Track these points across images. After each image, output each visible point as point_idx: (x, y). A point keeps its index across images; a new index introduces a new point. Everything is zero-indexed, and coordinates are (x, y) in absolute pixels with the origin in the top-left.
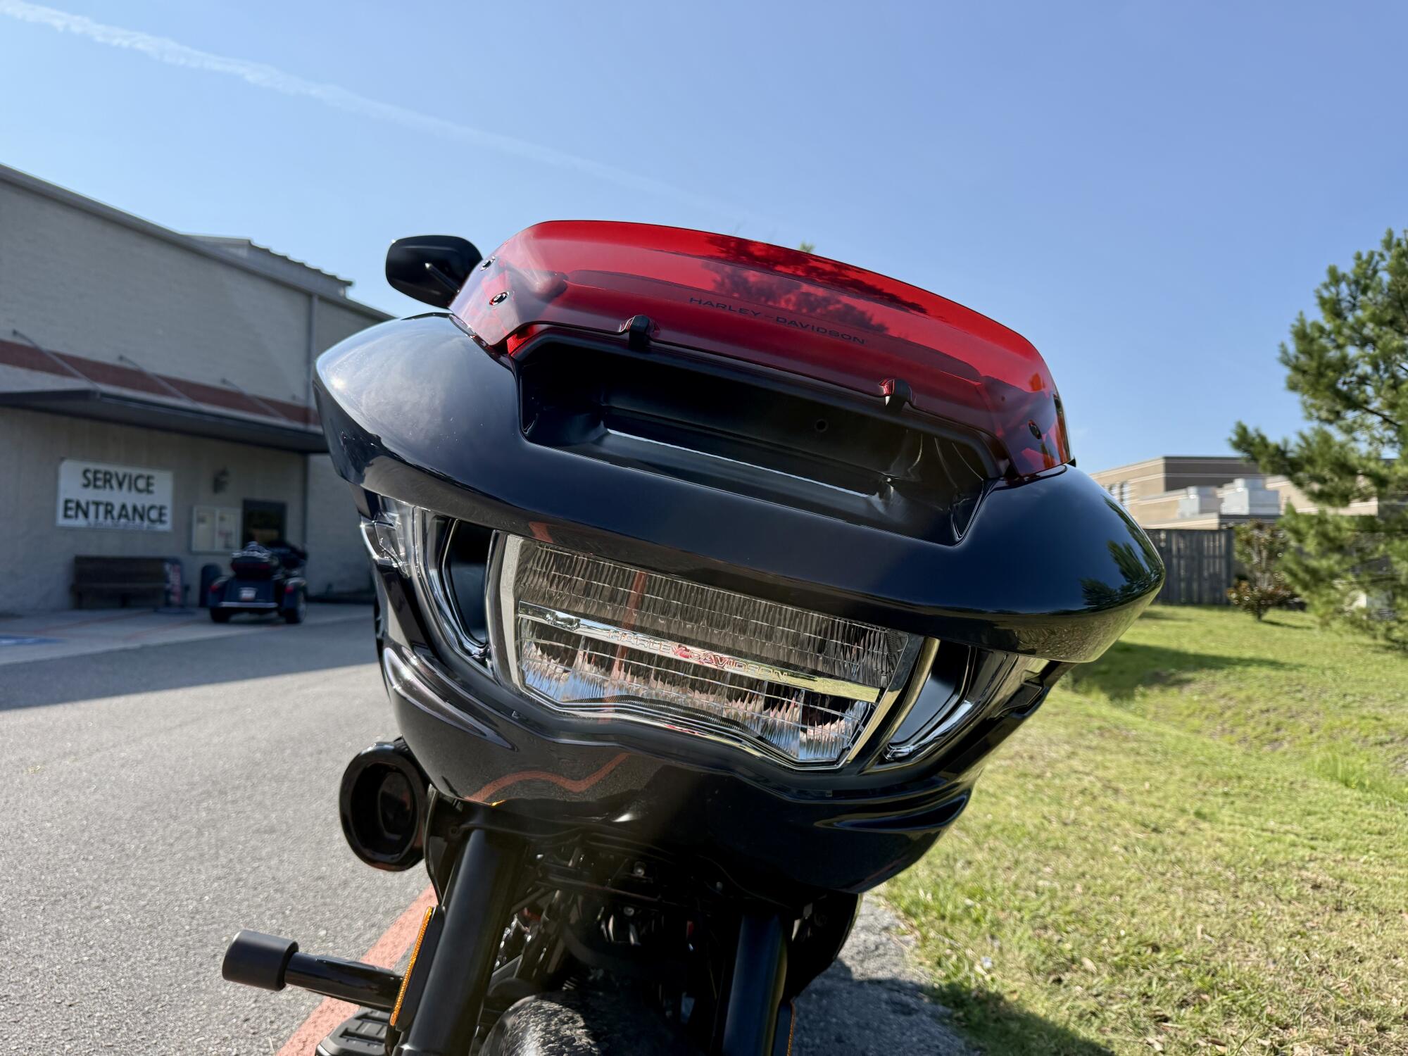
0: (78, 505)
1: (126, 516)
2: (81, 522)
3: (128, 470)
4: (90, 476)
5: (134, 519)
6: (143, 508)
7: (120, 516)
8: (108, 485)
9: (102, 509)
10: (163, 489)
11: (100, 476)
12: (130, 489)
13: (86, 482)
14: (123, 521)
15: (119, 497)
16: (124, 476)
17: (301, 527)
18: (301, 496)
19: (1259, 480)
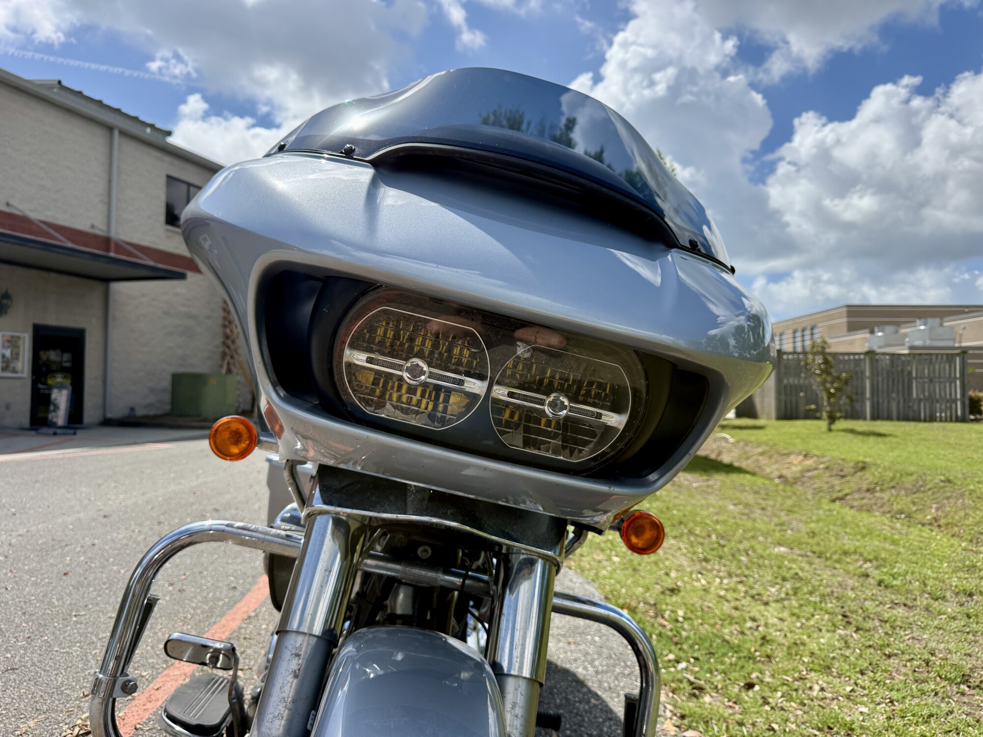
17: (102, 353)
18: (101, 323)
19: (937, 320)
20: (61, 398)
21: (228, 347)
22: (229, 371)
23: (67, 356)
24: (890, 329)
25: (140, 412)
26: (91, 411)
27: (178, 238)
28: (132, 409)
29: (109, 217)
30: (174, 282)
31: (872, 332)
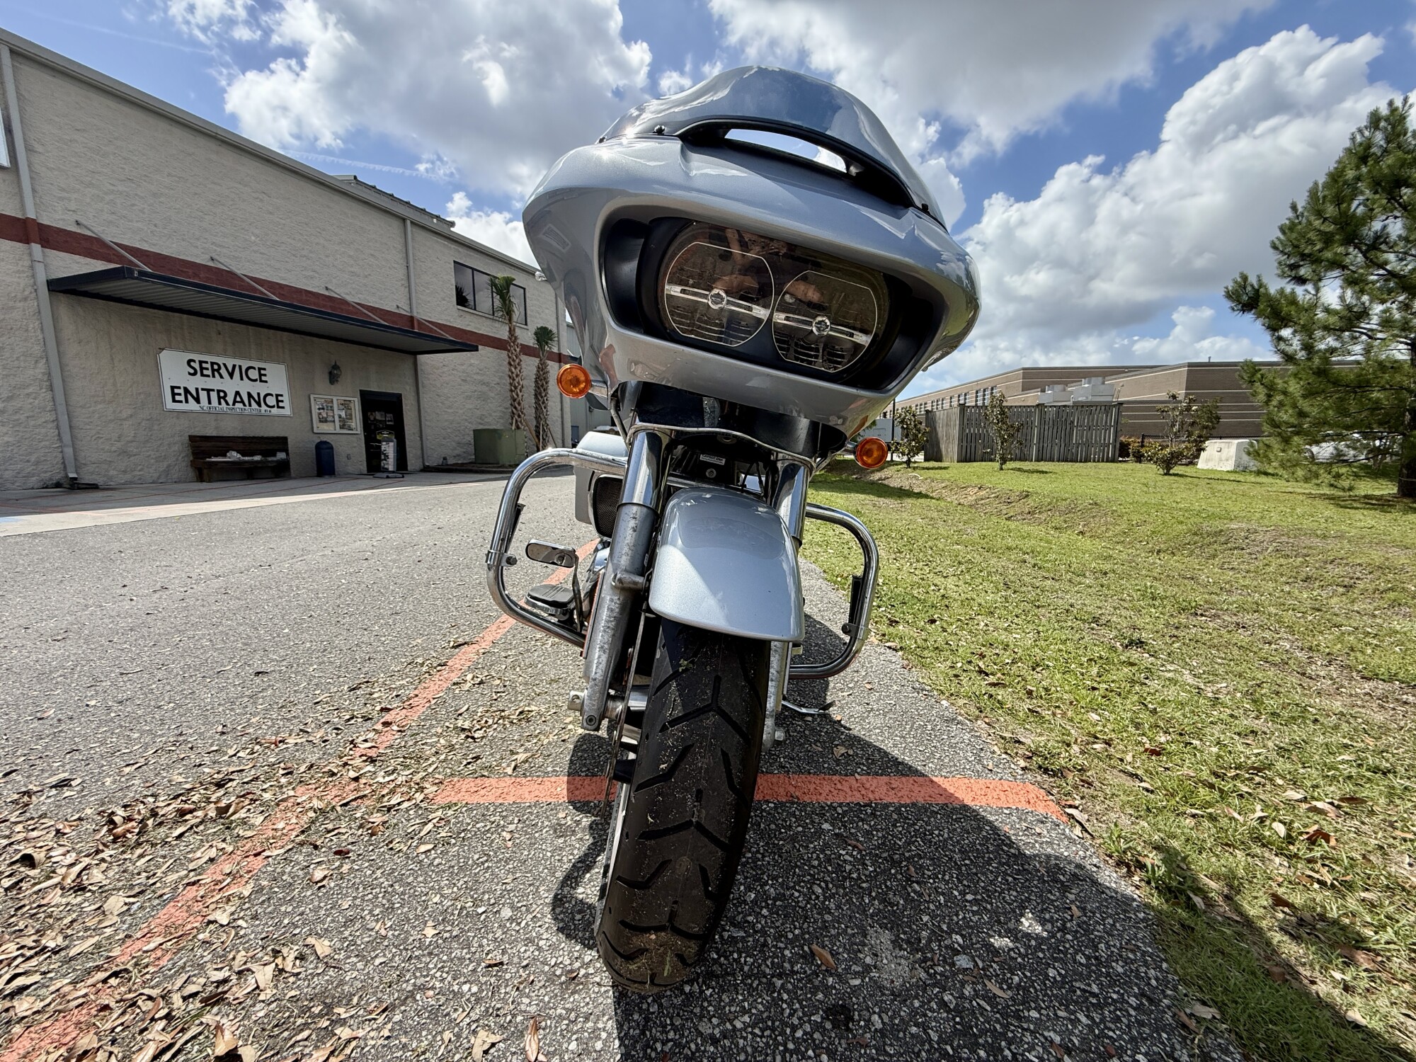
0: (186, 390)
1: (242, 402)
2: (192, 405)
3: (238, 362)
4: (196, 366)
5: (250, 405)
6: (259, 394)
7: (235, 402)
8: (216, 373)
9: (214, 395)
10: (277, 380)
11: (208, 366)
12: (242, 379)
13: (192, 371)
14: (239, 405)
15: (231, 386)
16: (234, 366)
17: (417, 413)
18: (413, 389)
19: (1100, 379)
20: (389, 449)
21: (515, 408)
22: (518, 427)
23: (389, 416)
24: (1058, 388)
25: (451, 461)
26: (413, 461)
27: (468, 316)
28: (445, 459)
29: (410, 299)
30: (468, 354)
31: (1043, 391)
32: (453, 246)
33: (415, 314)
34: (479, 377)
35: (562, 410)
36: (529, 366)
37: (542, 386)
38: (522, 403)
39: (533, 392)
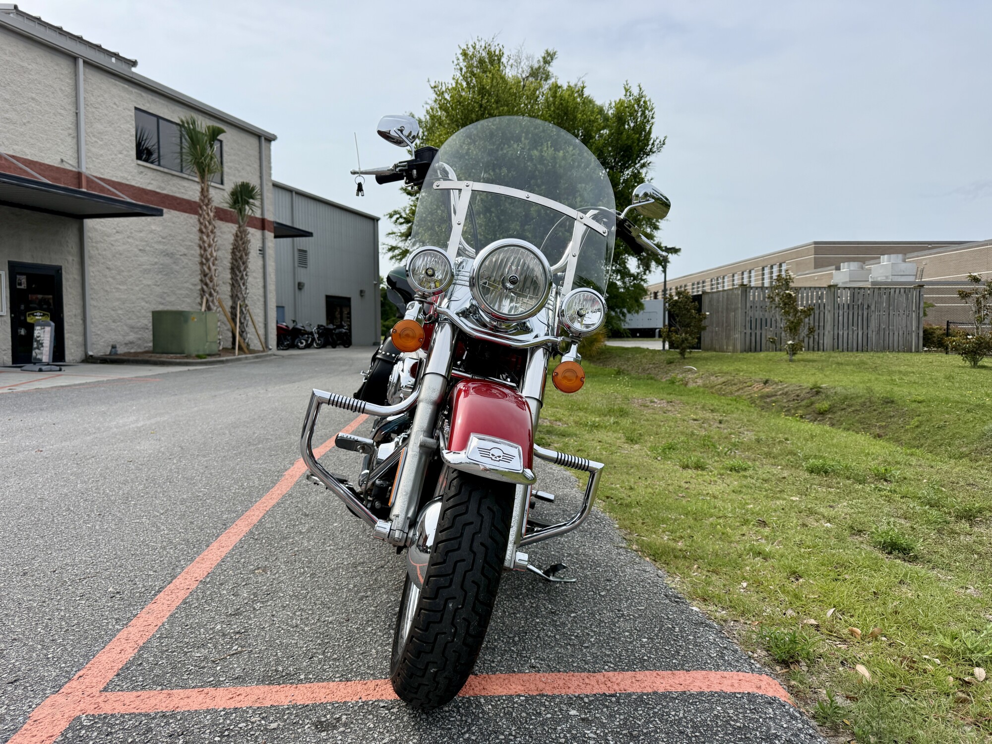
17: (79, 290)
18: (76, 259)
19: (900, 256)
20: (45, 335)
21: (206, 284)
22: (209, 308)
24: (854, 266)
25: (121, 350)
26: (72, 351)
27: (150, 174)
28: (114, 347)
29: (78, 151)
30: (149, 219)
31: (838, 268)
32: (135, 90)
33: (84, 170)
34: (161, 247)
35: (265, 287)
36: (226, 232)
37: (241, 258)
38: (215, 279)
39: (229, 265)
